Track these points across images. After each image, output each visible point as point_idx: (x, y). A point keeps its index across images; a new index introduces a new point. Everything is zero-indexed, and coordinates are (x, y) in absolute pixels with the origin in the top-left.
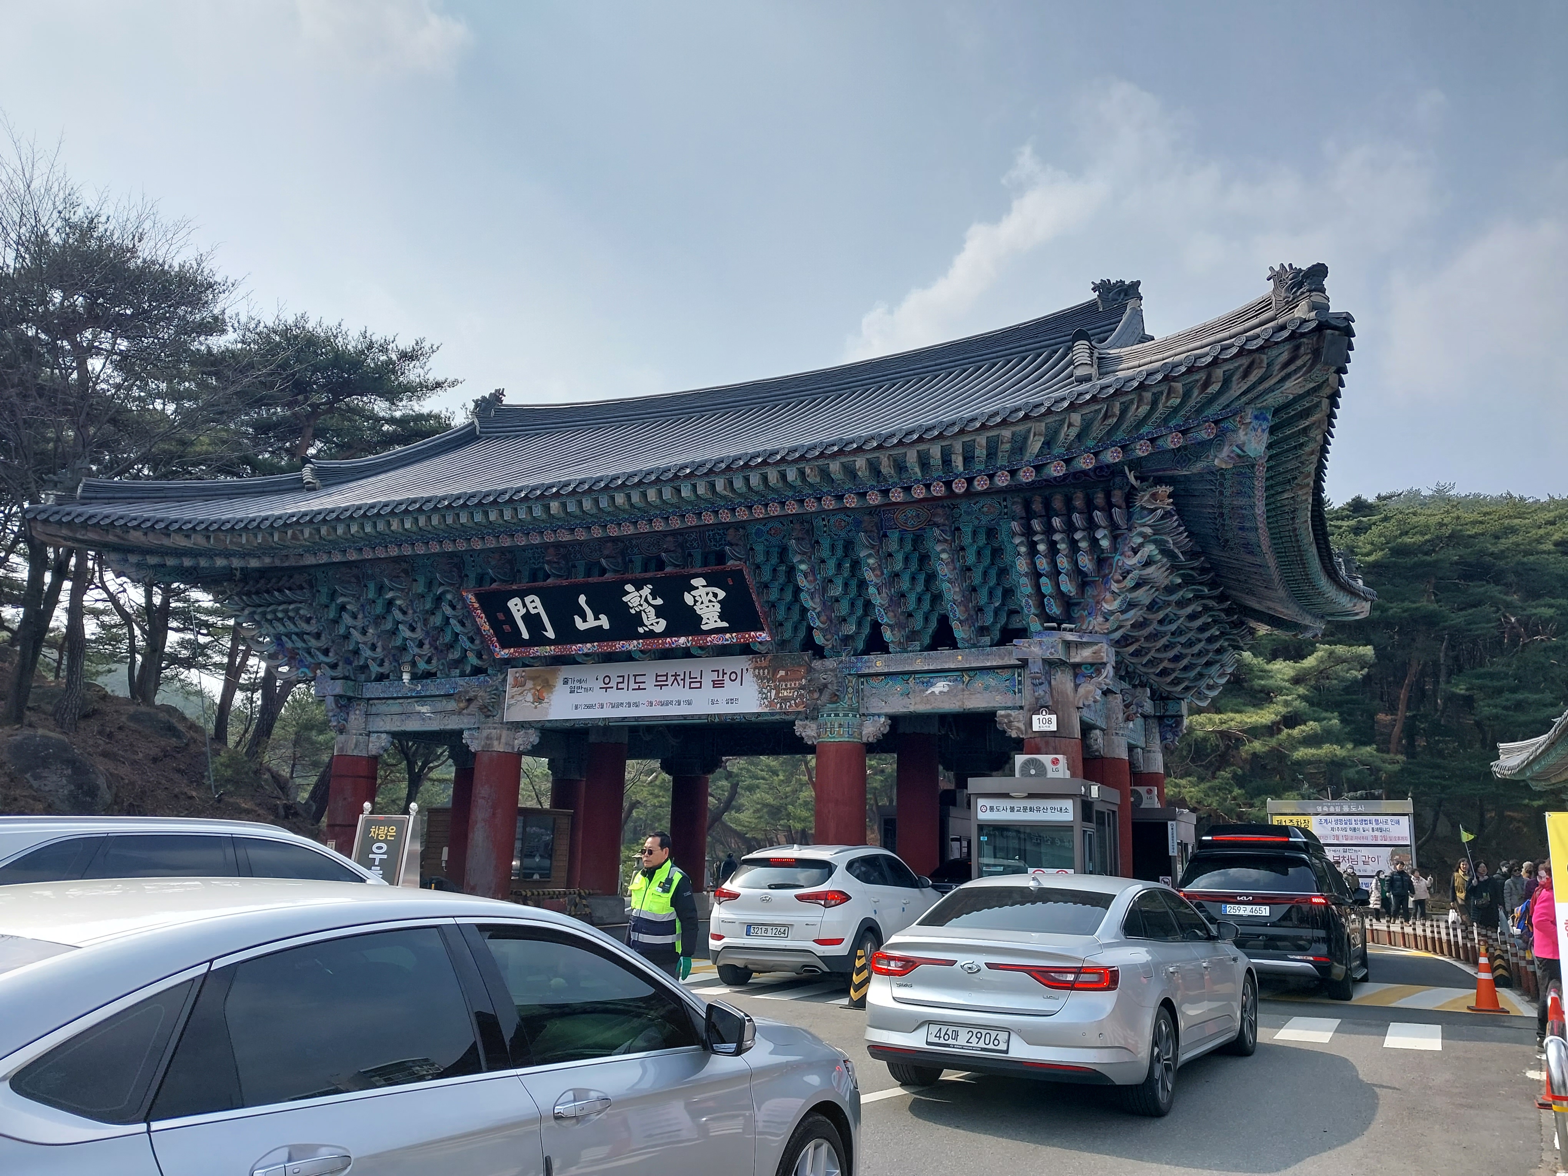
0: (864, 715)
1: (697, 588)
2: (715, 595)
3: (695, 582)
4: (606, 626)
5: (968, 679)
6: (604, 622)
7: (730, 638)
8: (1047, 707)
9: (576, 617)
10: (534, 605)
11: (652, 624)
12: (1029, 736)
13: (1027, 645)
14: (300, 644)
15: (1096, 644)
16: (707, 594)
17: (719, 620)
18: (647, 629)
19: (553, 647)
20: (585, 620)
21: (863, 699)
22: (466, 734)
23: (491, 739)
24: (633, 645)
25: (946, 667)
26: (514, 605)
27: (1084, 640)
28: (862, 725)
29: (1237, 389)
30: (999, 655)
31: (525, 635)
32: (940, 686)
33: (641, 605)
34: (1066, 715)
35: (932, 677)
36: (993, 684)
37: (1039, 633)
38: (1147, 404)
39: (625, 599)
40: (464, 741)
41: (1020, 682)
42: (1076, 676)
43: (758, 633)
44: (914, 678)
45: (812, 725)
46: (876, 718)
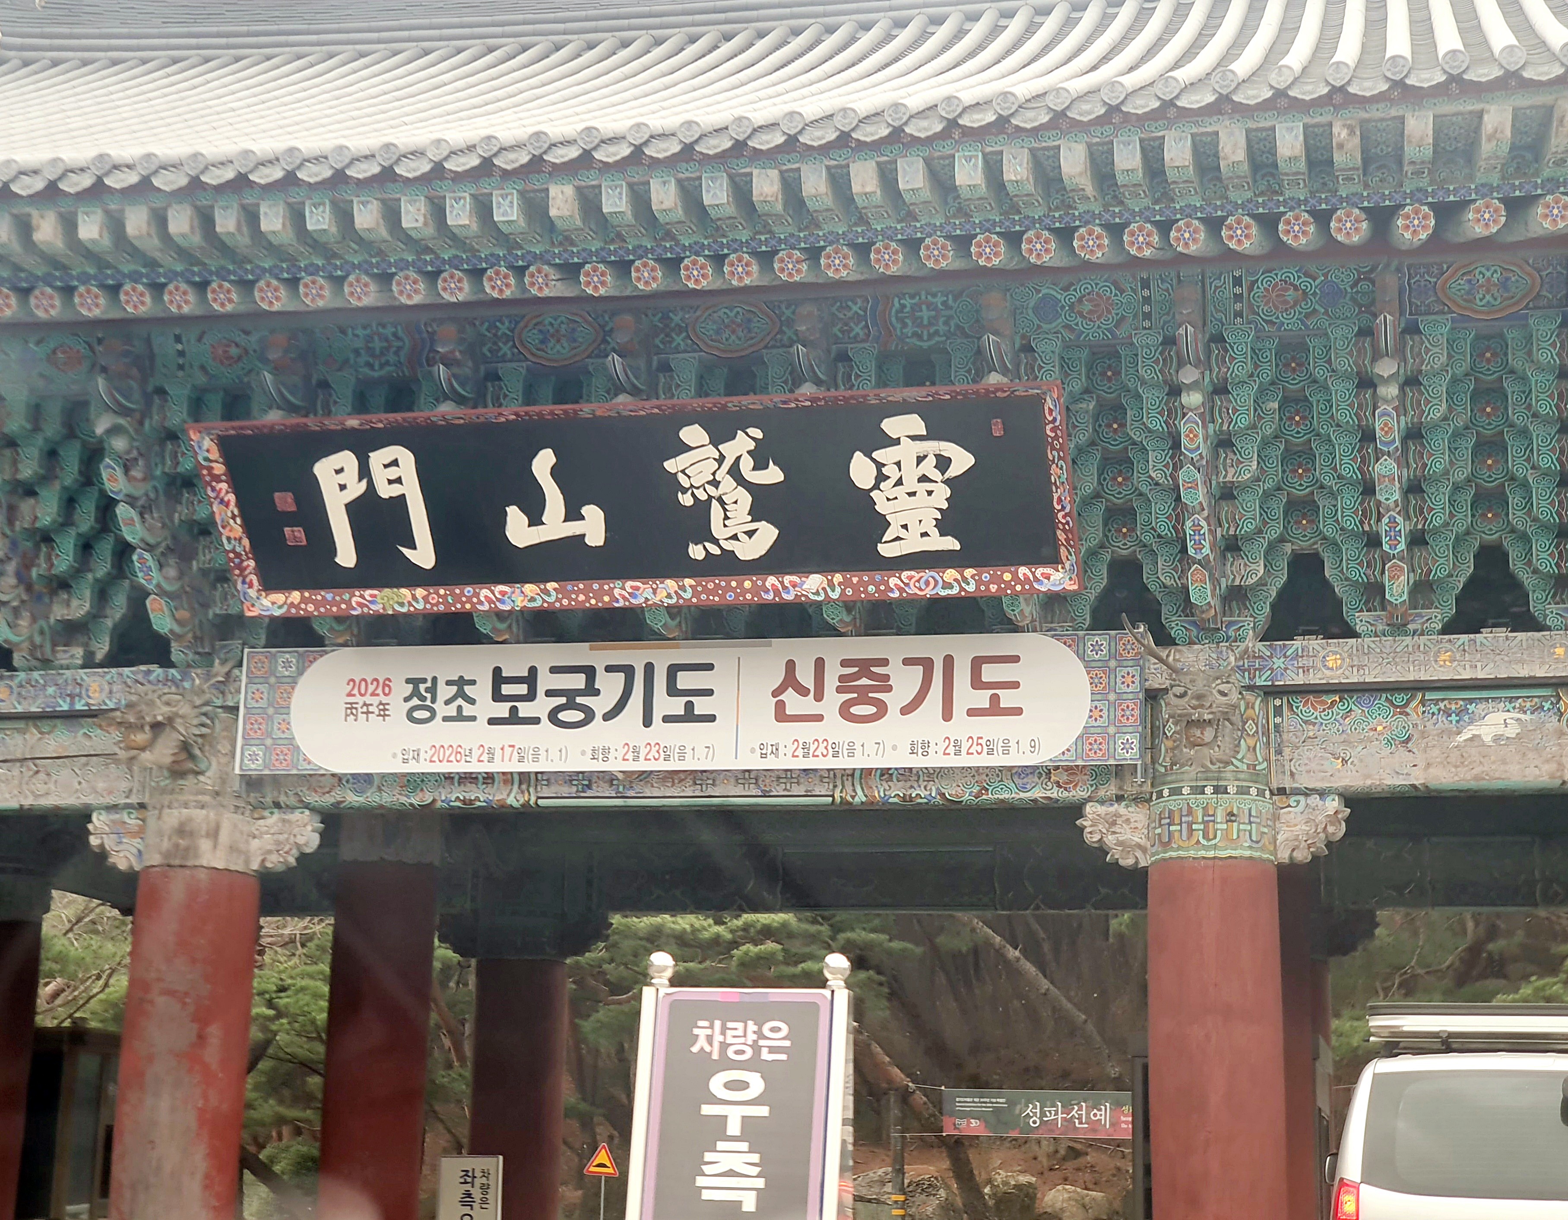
0: (1282, 791)
1: (897, 442)
2: (943, 463)
3: (891, 426)
4: (597, 537)
6: (594, 525)
7: (957, 580)
9: (512, 510)
10: (393, 473)
11: (735, 537)
16: (920, 459)
17: (935, 532)
18: (715, 550)
19: (420, 592)
20: (535, 519)
21: (1279, 752)
22: (99, 821)
23: (191, 834)
24: (666, 590)
25: (1523, 672)
26: (335, 470)
28: (1276, 818)
31: (347, 556)
32: (1494, 724)
33: (715, 483)
35: (1471, 701)
39: (670, 465)
40: (94, 841)
43: (1039, 571)
44: (1423, 702)
45: (1134, 817)
46: (1315, 800)
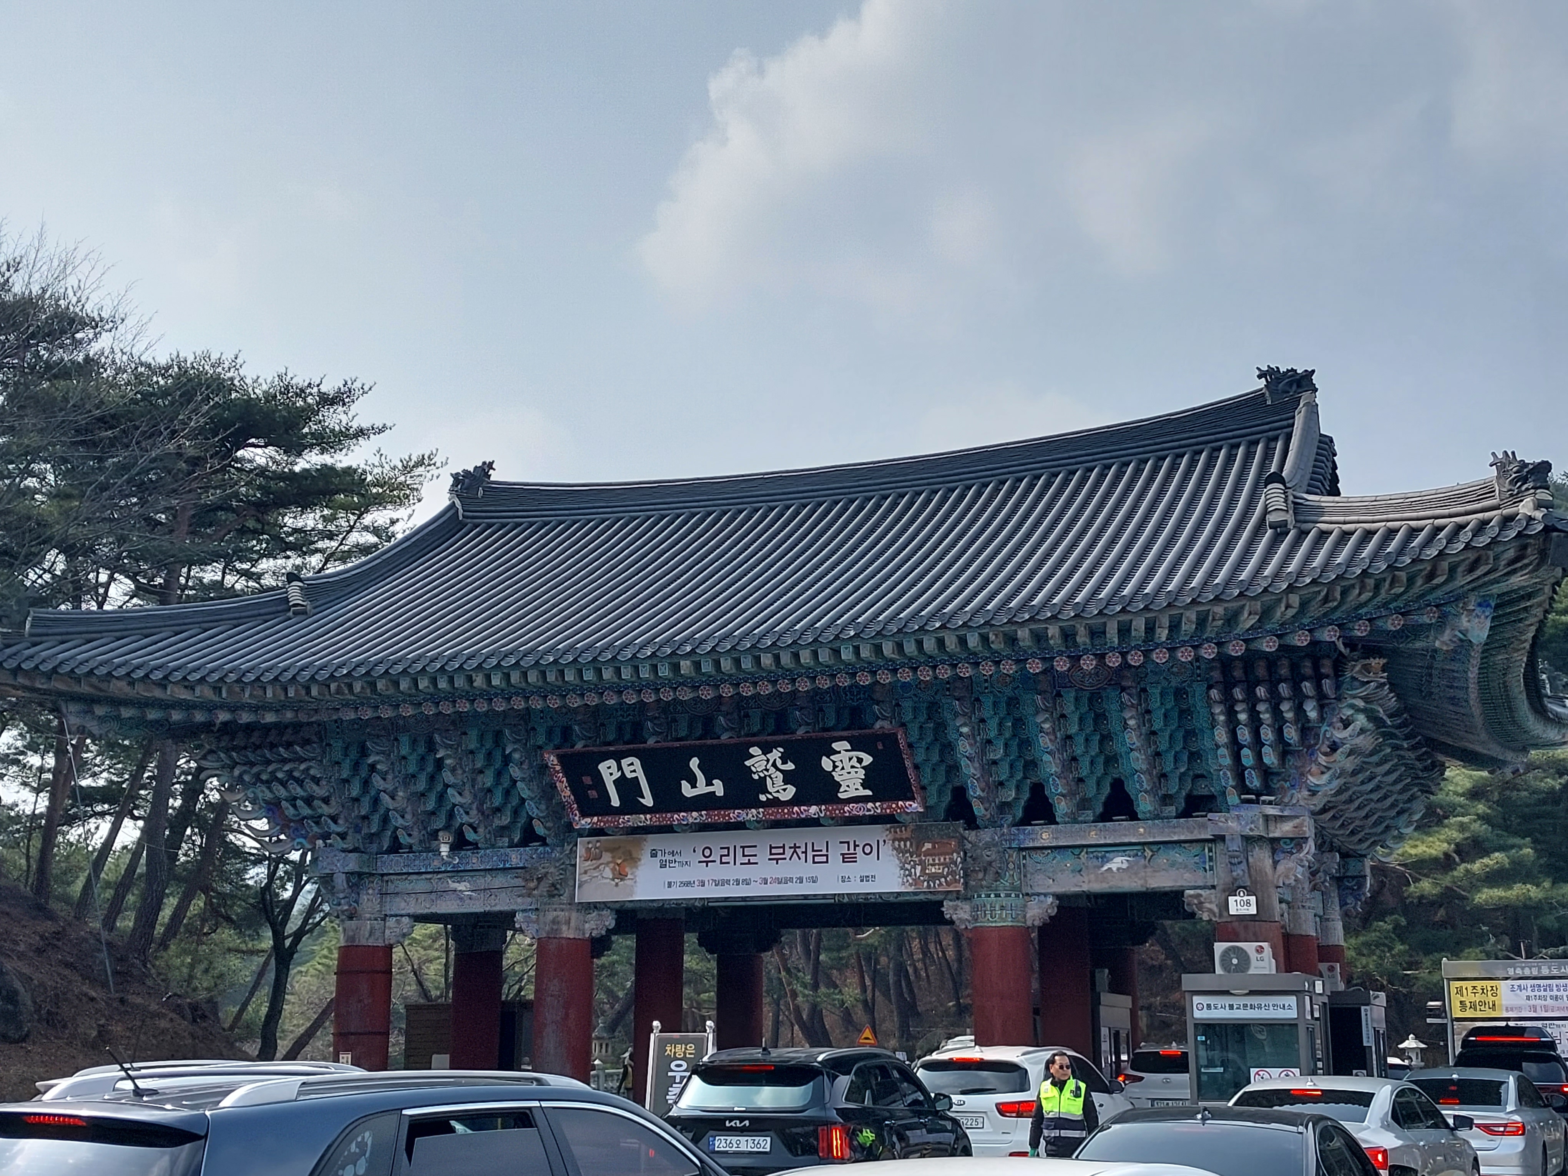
0: (1027, 894)
1: (839, 752)
2: (860, 760)
3: (837, 746)
4: (720, 793)
5: (1150, 854)
6: (718, 788)
7: (873, 808)
8: (1244, 887)
9: (684, 782)
10: (632, 768)
11: (778, 791)
12: (1224, 920)
13: (1223, 820)
14: (306, 811)
15: (1297, 817)
16: (850, 759)
17: (861, 788)
18: (770, 797)
19: (648, 816)
20: (694, 786)
21: (1025, 876)
22: (519, 917)
23: (558, 923)
24: (752, 814)
25: (1126, 840)
26: (608, 770)
27: (1286, 813)
28: (1025, 906)
30: (1188, 828)
31: (615, 802)
32: (1118, 862)
33: (767, 770)
34: (1266, 895)
35: (1107, 852)
36: (1180, 860)
37: (1237, 806)
39: (747, 763)
40: (517, 925)
41: (1211, 859)
42: (1274, 852)
43: (907, 803)
44: (1087, 853)
45: (964, 906)
46: (1042, 898)
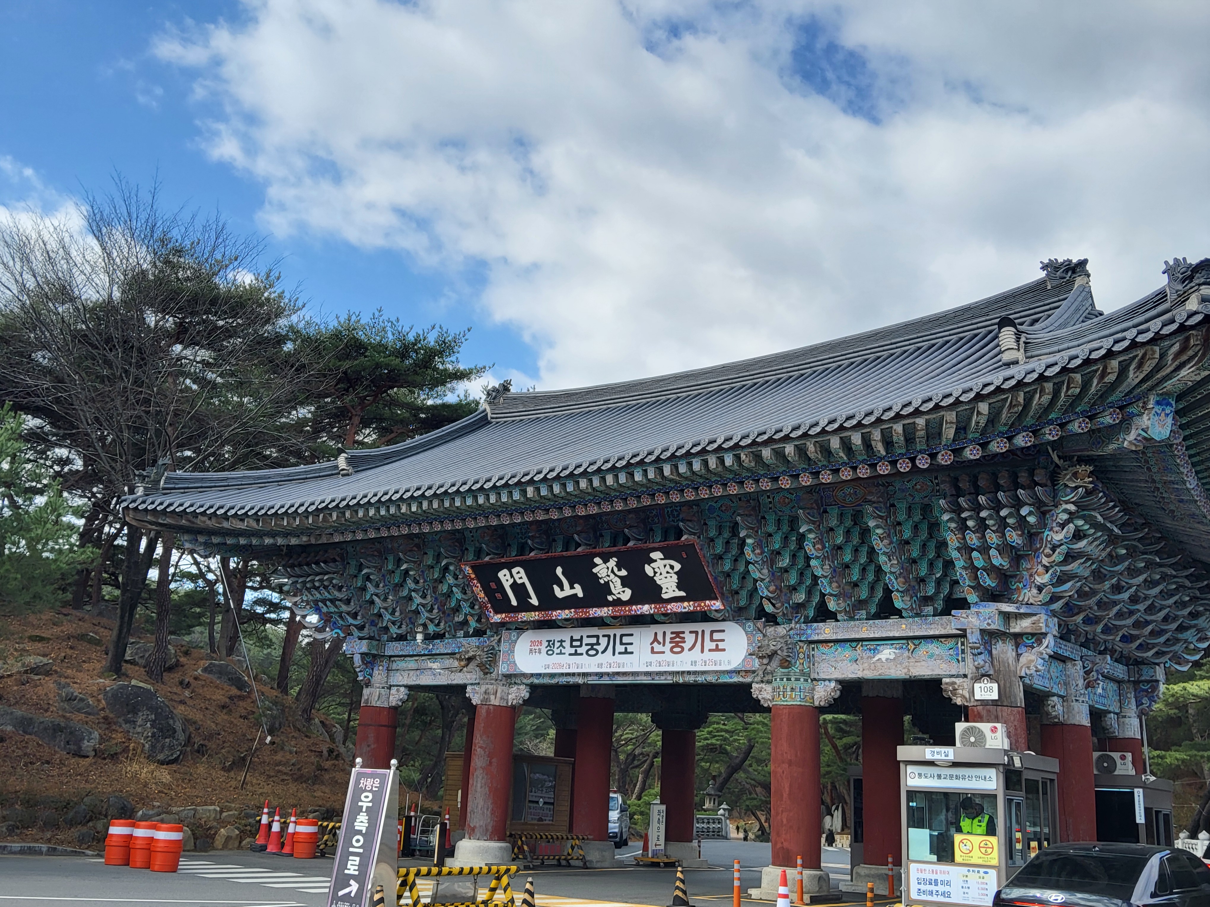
0: (815, 679)
1: (656, 561)
2: (672, 567)
3: (653, 555)
4: (580, 595)
5: (913, 647)
6: (578, 591)
7: (688, 607)
8: (989, 676)
9: (555, 587)
10: (519, 575)
11: (619, 593)
12: (972, 704)
13: (964, 616)
14: (333, 609)
15: (1035, 615)
16: (665, 566)
17: (676, 590)
18: (615, 598)
19: (537, 613)
20: (562, 589)
21: (813, 665)
22: (469, 689)
23: (489, 693)
24: (603, 612)
25: (891, 634)
26: (503, 575)
27: (1022, 611)
28: (813, 689)
29: (1133, 377)
30: (942, 625)
31: (514, 602)
32: (887, 653)
33: (608, 576)
34: (1008, 685)
35: (878, 645)
36: (937, 653)
37: (976, 603)
38: (1048, 394)
39: (595, 570)
40: (467, 695)
41: (963, 651)
42: (1017, 646)
43: (713, 602)
44: (862, 646)
45: (766, 688)
46: (827, 683)
